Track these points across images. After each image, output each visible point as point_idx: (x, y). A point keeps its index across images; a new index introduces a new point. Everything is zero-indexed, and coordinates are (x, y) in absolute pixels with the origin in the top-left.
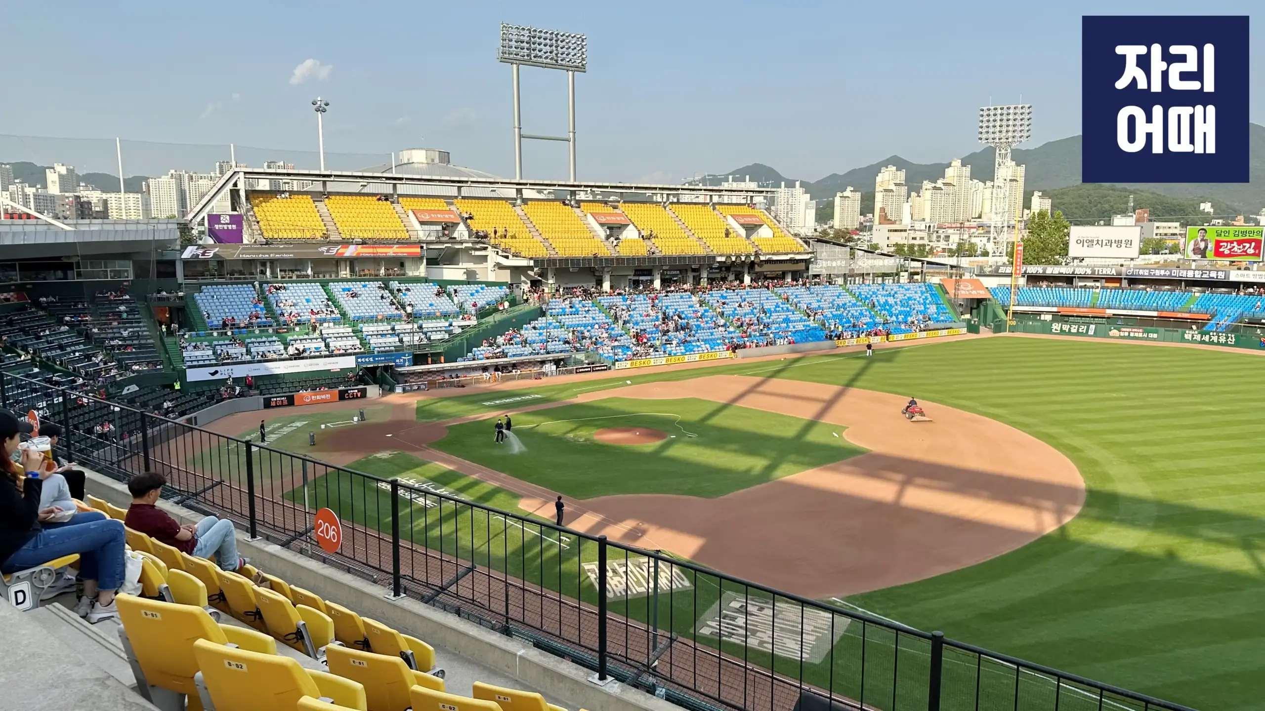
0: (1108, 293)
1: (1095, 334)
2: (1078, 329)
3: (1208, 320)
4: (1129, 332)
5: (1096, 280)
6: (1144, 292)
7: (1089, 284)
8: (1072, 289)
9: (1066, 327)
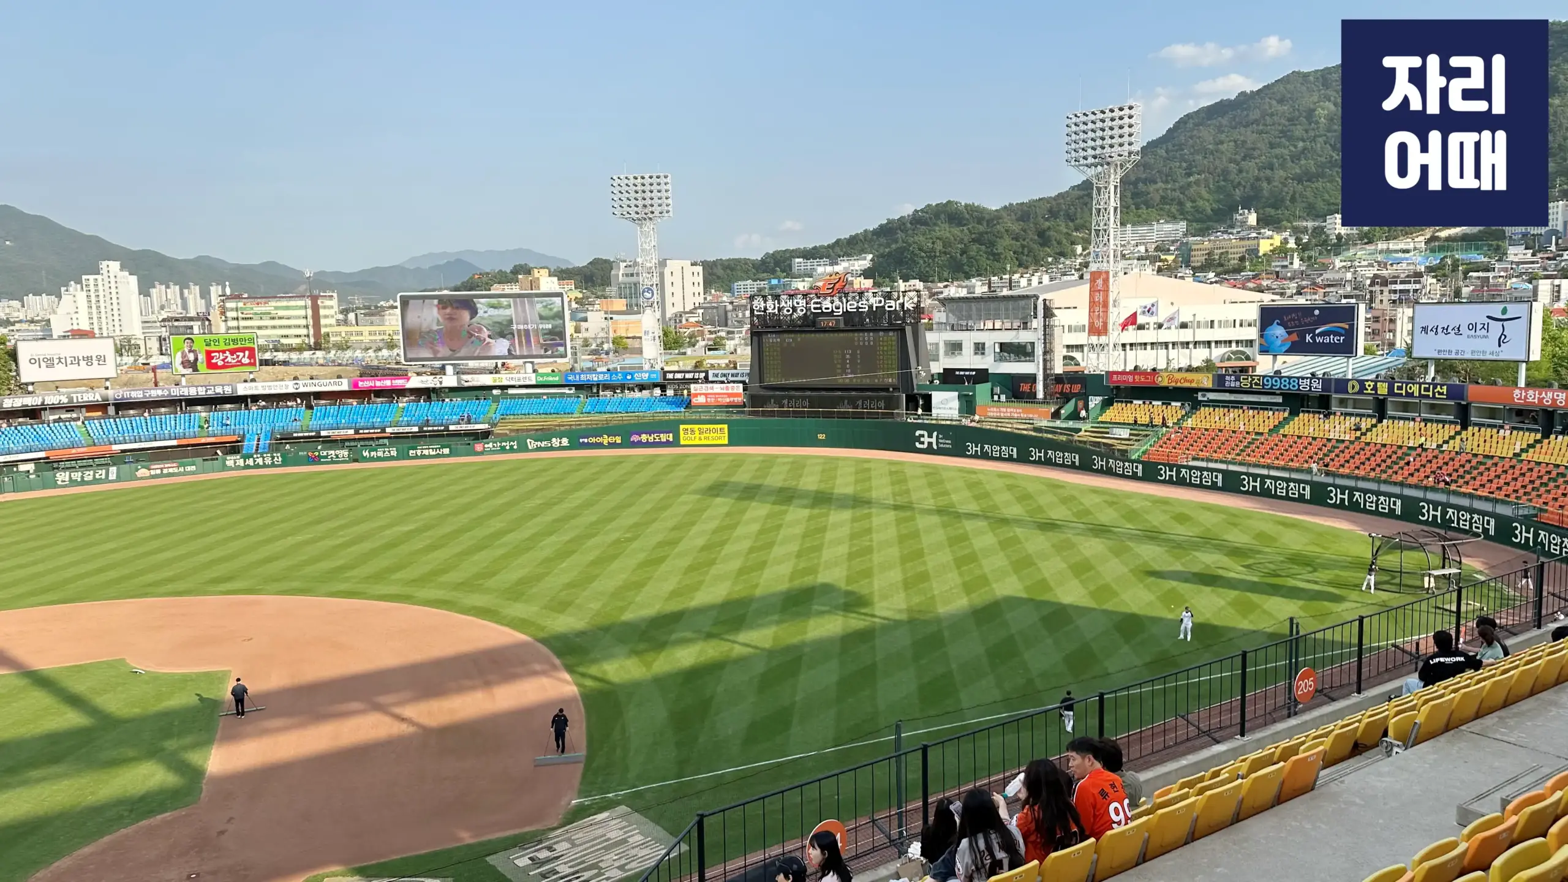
0: (98, 425)
1: (119, 479)
2: (94, 475)
3: (238, 442)
4: (162, 469)
5: (69, 409)
6: (142, 418)
7: (63, 416)
8: (45, 425)
9: (77, 476)
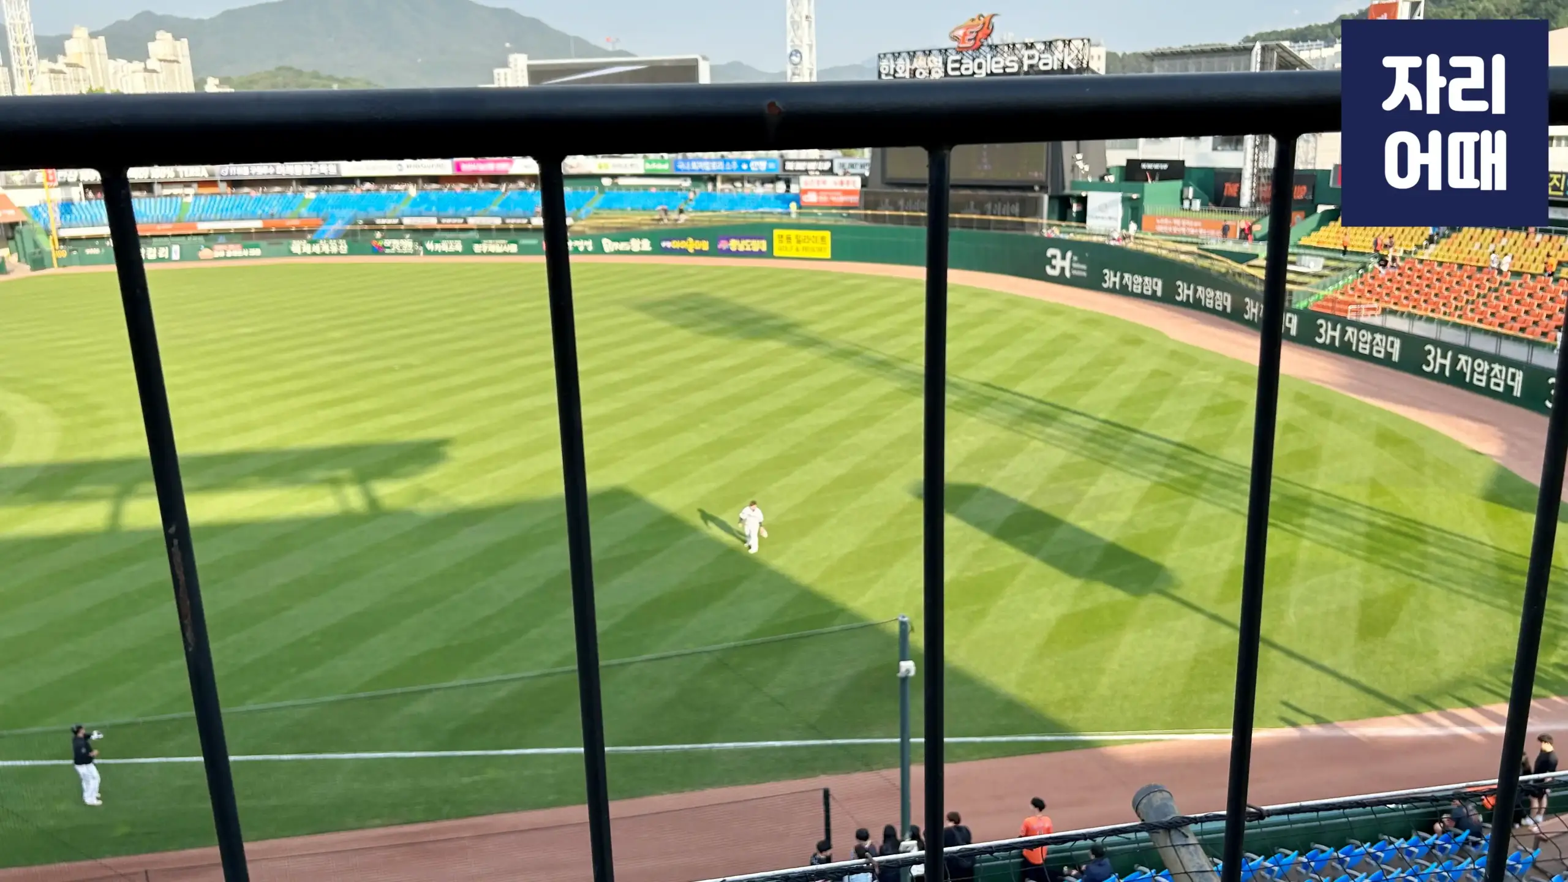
0: (203, 201)
1: (183, 258)
2: (157, 254)
6: (249, 195)
7: (176, 191)
